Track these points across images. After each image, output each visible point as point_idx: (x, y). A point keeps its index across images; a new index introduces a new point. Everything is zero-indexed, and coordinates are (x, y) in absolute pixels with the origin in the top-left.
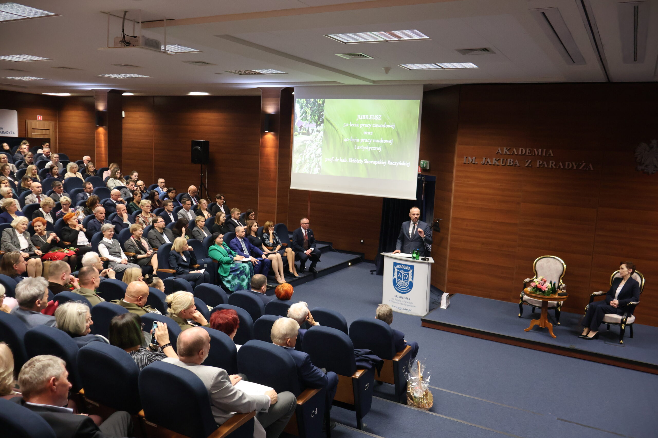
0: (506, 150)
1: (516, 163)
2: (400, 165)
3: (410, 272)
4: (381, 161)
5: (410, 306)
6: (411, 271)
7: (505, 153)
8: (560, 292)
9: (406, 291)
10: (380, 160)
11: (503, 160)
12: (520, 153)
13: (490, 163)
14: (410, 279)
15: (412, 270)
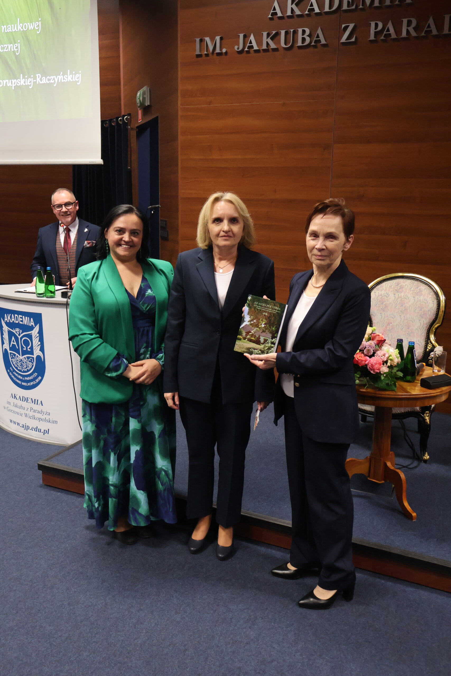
0: (292, 5)
1: (318, 36)
2: (63, 81)
3: (35, 333)
4: (24, 77)
5: (45, 420)
6: (37, 329)
7: (289, 13)
8: (428, 372)
9: (32, 383)
10: (21, 75)
11: (287, 33)
12: (327, 9)
13: (256, 47)
14: (37, 352)
15: (38, 327)
